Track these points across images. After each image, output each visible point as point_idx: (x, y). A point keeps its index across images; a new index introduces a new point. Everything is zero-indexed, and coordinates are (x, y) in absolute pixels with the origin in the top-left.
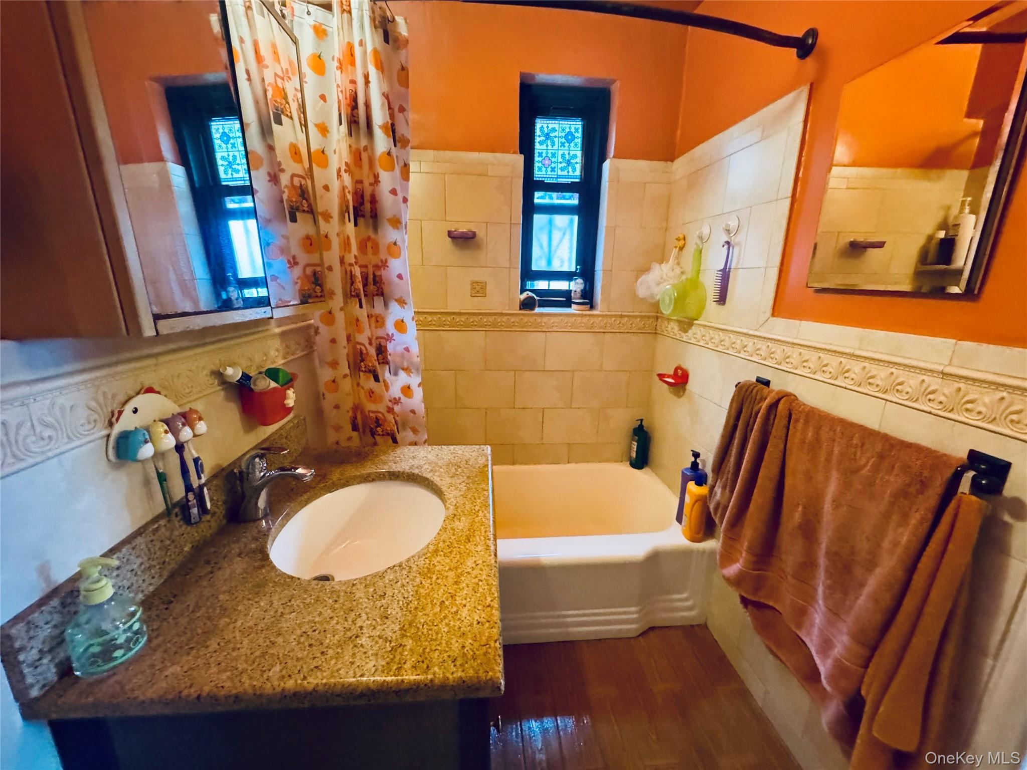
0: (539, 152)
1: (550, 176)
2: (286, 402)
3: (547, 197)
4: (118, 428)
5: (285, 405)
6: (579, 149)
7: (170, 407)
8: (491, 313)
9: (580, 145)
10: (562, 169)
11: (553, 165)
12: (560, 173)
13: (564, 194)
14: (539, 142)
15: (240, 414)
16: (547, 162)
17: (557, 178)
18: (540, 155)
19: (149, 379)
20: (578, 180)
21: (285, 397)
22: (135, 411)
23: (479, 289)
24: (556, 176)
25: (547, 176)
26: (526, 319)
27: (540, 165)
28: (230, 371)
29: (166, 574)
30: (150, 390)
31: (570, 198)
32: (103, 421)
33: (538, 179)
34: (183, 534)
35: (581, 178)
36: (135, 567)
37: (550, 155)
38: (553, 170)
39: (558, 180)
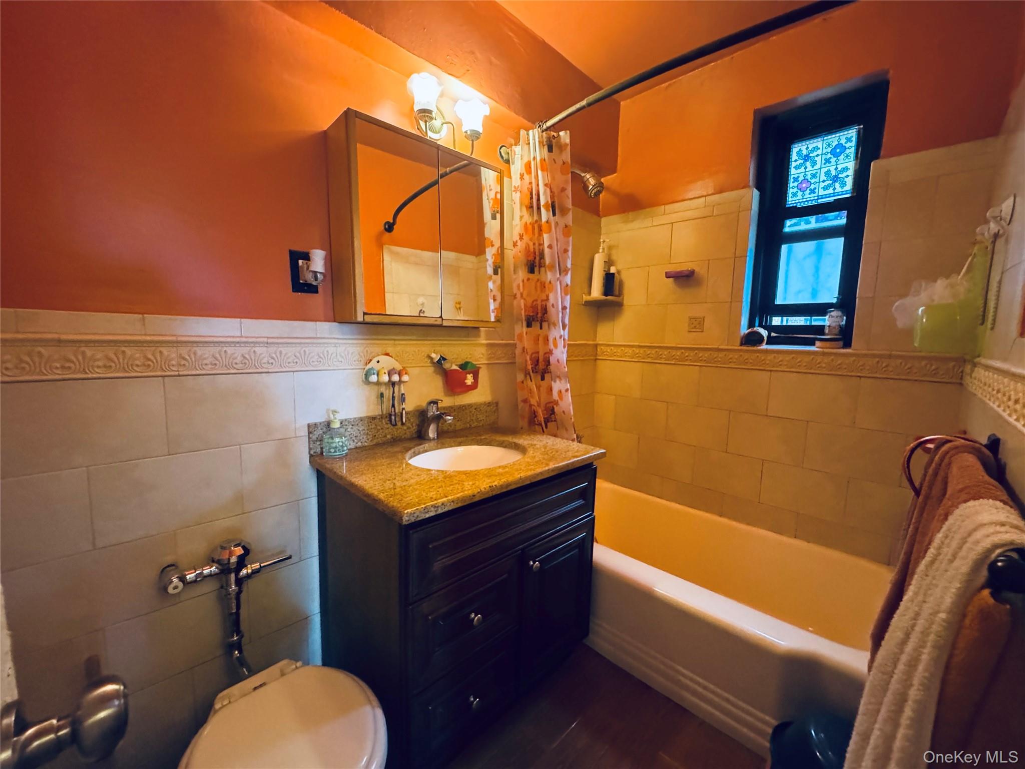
0: (794, 178)
1: (808, 199)
2: (466, 381)
3: (802, 223)
4: (369, 366)
5: (465, 383)
6: (852, 159)
7: (398, 367)
8: (707, 348)
9: (852, 156)
10: (825, 188)
11: (812, 187)
12: (822, 192)
13: (827, 215)
14: (794, 168)
15: (443, 384)
16: (804, 185)
17: (818, 199)
18: (796, 180)
19: (390, 350)
20: (848, 195)
21: (466, 378)
22: (378, 362)
23: (697, 324)
24: (816, 198)
25: (804, 200)
26: (746, 356)
27: (795, 190)
28: (433, 355)
29: (375, 442)
30: (387, 354)
31: (836, 218)
32: (363, 362)
33: (791, 205)
34: (388, 428)
35: (852, 193)
36: (360, 429)
37: (809, 177)
38: (813, 191)
39: (819, 201)
